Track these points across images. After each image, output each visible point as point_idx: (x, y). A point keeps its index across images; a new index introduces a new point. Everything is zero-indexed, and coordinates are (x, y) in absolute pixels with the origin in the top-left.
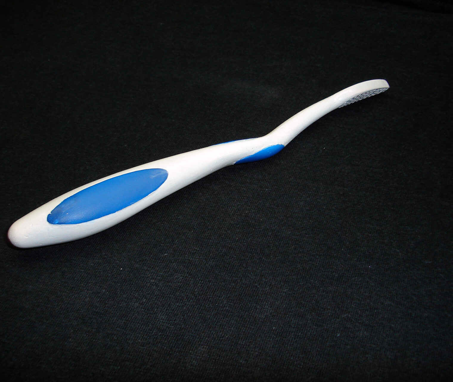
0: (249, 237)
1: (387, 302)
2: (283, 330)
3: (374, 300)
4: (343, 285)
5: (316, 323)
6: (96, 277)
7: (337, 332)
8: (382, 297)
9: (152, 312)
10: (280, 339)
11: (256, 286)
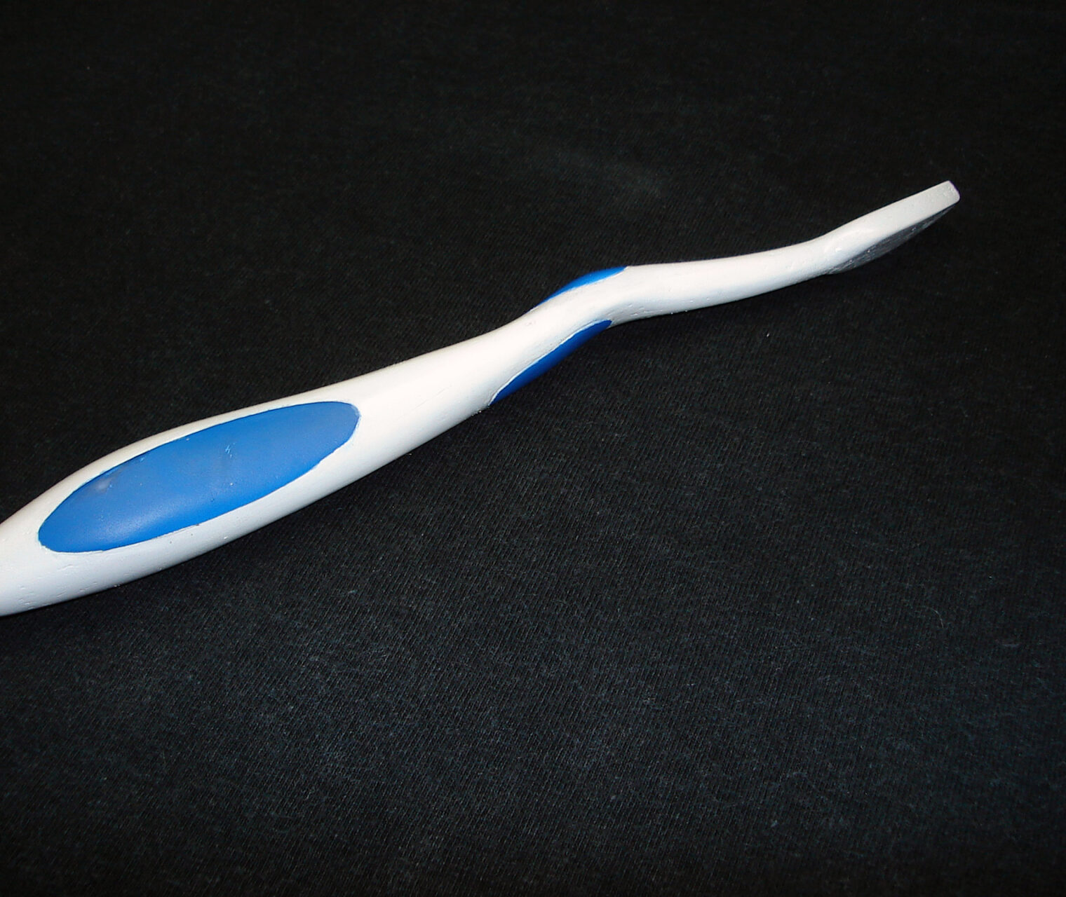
0: (565, 557)
1: (899, 744)
2: (634, 804)
3: (868, 737)
4: (792, 695)
5: (719, 791)
6: (171, 641)
7: (771, 817)
8: (888, 729)
9: (309, 740)
10: (626, 827)
11: (575, 687)
